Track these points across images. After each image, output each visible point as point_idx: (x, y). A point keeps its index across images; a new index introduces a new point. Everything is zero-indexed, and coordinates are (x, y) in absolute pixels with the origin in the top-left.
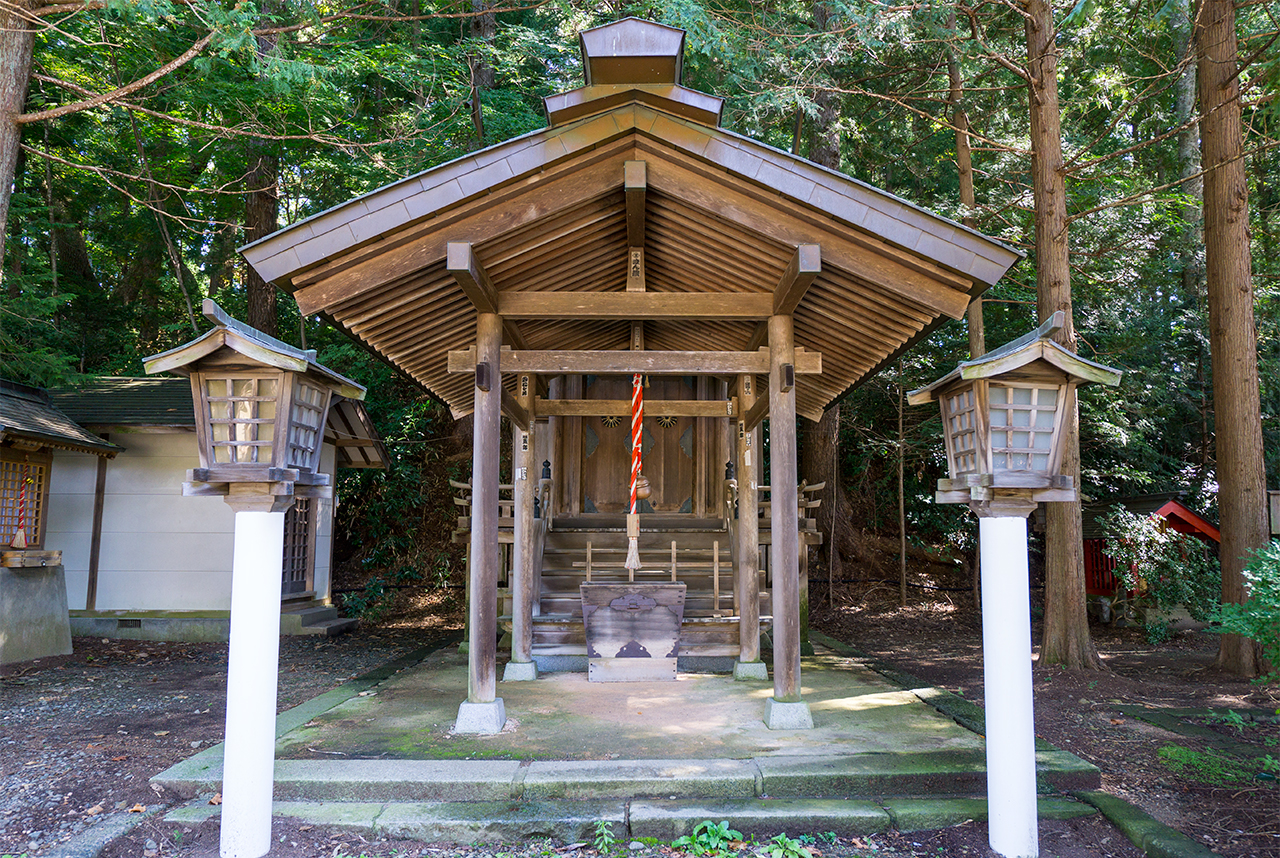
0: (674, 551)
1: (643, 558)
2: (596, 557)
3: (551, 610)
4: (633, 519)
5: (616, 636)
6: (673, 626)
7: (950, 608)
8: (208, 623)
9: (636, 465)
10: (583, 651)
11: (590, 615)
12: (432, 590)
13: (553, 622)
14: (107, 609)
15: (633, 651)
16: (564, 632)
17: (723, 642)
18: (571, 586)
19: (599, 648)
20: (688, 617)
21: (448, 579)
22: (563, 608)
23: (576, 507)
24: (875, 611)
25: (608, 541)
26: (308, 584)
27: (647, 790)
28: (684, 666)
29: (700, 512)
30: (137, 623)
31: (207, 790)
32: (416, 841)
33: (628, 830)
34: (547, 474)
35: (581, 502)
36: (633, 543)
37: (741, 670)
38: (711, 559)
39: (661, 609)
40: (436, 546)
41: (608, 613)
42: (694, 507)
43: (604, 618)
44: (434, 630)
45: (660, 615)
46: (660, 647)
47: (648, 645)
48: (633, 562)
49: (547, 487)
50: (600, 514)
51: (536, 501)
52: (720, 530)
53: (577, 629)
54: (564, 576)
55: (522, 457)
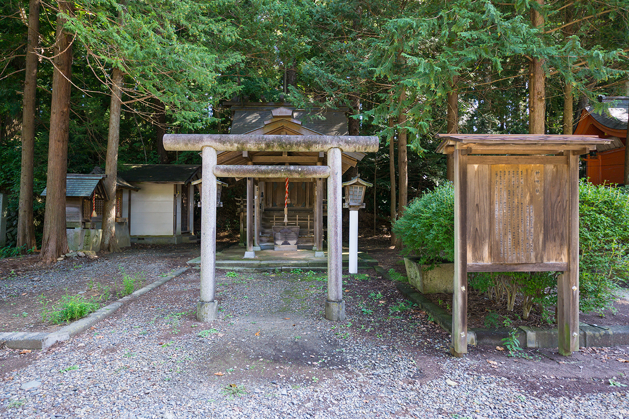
0: (297, 218)
1: (288, 220)
2: (276, 219)
3: (264, 234)
4: (286, 209)
5: (281, 239)
6: (296, 237)
7: (390, 236)
8: (164, 239)
9: (287, 195)
10: (273, 244)
11: (275, 234)
12: (225, 231)
13: (265, 237)
14: (134, 235)
15: (286, 243)
16: (268, 239)
17: (310, 242)
18: (270, 227)
19: (277, 242)
20: (300, 235)
21: (229, 227)
22: (267, 233)
23: (271, 205)
24: (365, 237)
25: (280, 215)
26: (188, 228)
27: (286, 265)
28: (299, 248)
29: (307, 207)
30: (143, 239)
31: (198, 264)
32: (241, 272)
33: (282, 270)
34: (262, 196)
35: (272, 203)
36: (286, 216)
37: (314, 248)
38: (308, 220)
39: (293, 233)
40: (225, 217)
41: (279, 234)
42: (305, 205)
43: (278, 235)
44: (227, 242)
45: (293, 234)
46: (293, 242)
47: (290, 242)
48: (286, 220)
49: (262, 200)
50: (278, 207)
51: (260, 204)
52: (311, 212)
53: (271, 238)
54: (268, 225)
55: (257, 193)
